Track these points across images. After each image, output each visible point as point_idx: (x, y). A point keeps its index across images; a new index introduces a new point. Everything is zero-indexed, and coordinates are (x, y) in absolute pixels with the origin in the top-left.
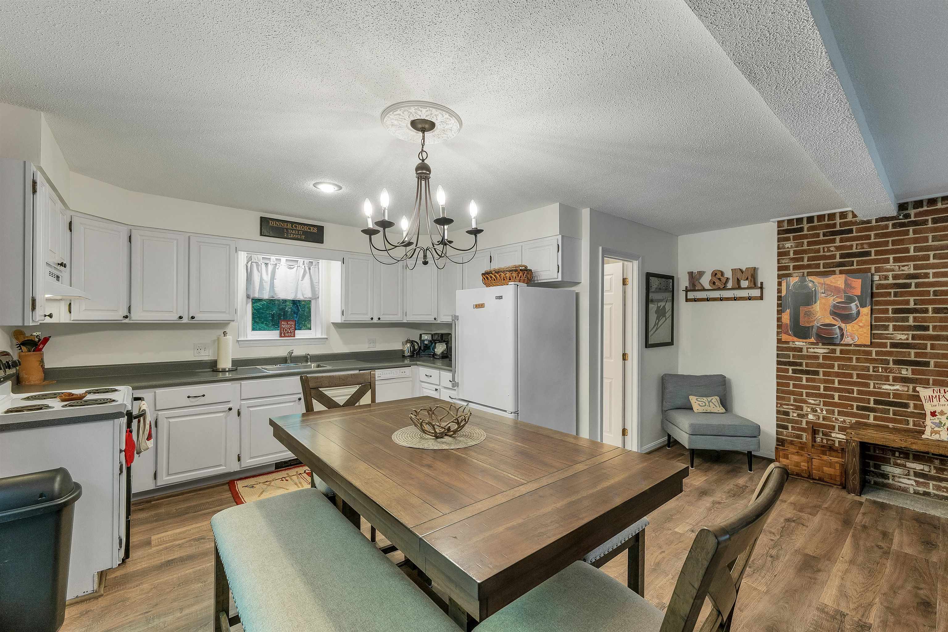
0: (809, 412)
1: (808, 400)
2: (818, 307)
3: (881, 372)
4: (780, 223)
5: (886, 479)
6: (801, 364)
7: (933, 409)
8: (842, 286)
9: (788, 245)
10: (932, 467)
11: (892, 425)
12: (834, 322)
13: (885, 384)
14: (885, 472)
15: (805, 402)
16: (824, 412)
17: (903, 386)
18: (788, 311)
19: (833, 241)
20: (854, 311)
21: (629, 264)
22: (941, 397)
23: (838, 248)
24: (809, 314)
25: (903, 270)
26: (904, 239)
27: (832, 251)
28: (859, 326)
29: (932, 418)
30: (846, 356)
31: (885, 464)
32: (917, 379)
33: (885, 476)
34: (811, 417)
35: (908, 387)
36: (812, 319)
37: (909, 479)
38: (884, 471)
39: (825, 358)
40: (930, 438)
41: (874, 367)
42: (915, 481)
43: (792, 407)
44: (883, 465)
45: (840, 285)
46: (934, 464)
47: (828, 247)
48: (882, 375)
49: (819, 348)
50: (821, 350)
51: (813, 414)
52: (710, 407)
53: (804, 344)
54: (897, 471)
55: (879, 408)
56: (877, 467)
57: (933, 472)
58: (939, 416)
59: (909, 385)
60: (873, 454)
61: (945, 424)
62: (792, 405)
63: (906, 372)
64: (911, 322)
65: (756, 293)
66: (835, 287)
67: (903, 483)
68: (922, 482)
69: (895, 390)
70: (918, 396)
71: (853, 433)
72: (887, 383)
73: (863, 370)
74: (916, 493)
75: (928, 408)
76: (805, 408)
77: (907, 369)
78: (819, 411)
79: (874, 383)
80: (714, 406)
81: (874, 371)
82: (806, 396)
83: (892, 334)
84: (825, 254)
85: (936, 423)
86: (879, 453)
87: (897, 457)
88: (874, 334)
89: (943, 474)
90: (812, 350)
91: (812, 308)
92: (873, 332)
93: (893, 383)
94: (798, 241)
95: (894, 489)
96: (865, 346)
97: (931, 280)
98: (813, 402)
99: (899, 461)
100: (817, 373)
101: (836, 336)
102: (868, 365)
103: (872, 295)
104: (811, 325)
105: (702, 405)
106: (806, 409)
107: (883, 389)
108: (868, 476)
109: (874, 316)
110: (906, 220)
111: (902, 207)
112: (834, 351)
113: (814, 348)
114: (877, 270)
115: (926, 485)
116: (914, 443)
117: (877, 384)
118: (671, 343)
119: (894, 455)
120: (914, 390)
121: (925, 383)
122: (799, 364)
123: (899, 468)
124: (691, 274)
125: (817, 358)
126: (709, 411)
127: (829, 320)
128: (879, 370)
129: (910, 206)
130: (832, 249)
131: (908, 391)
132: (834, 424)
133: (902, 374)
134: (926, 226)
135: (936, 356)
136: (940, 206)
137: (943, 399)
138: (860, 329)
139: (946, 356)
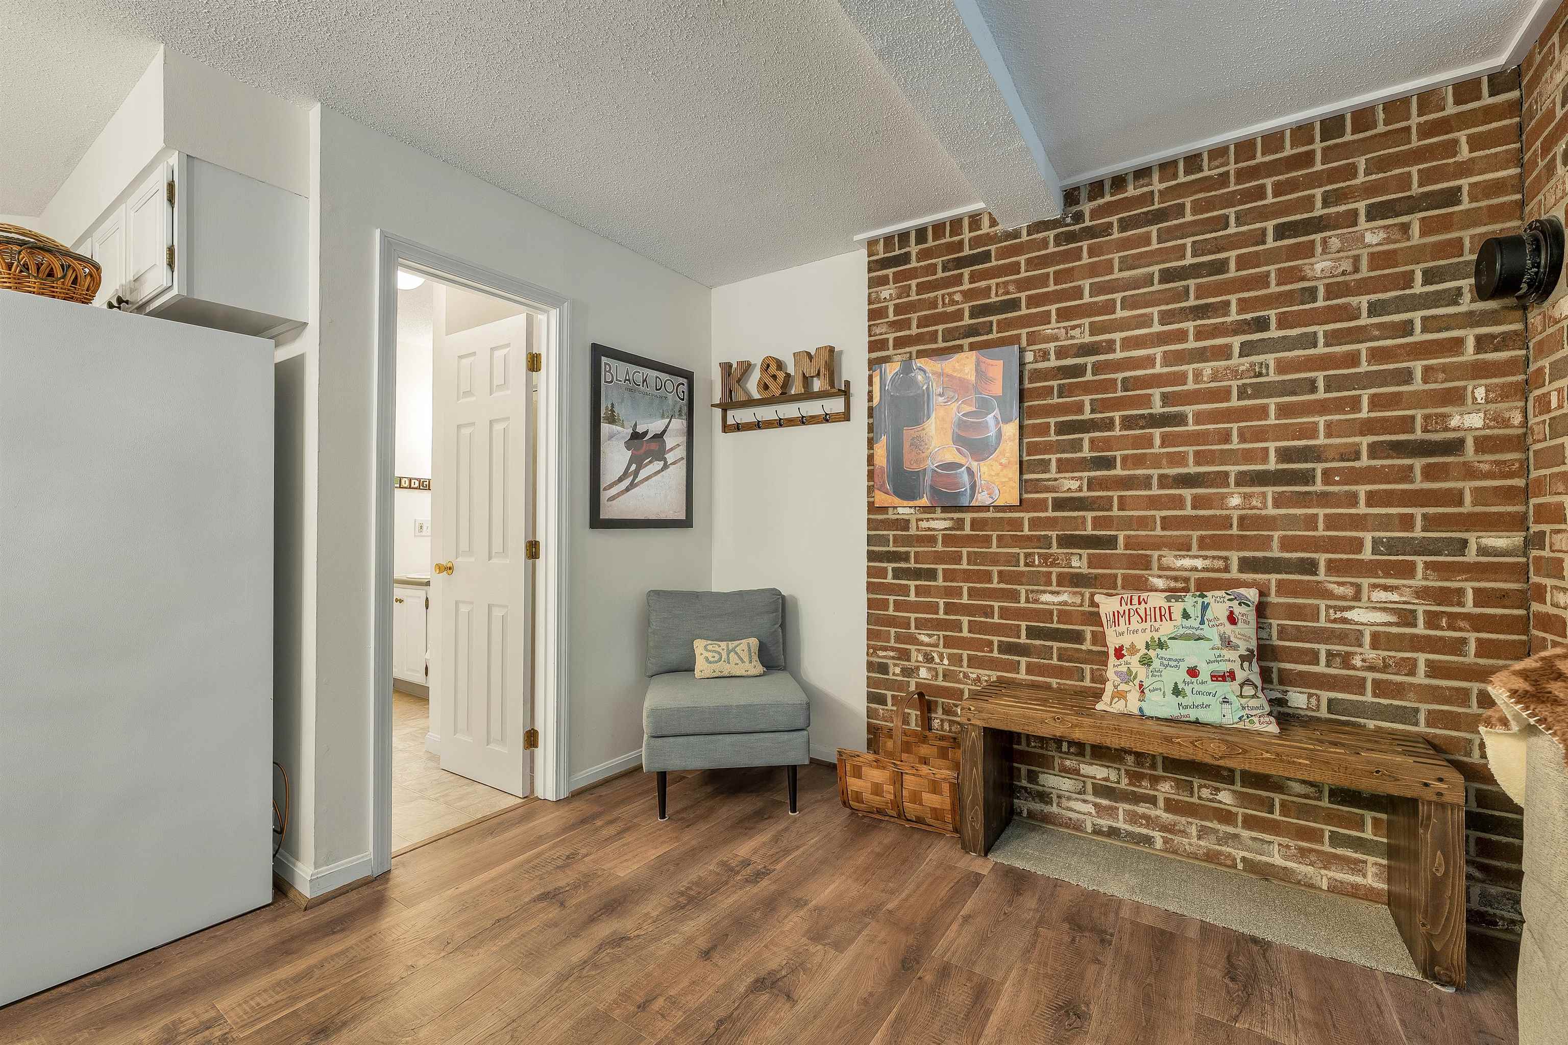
0: (921, 662)
1: (919, 637)
2: (933, 426)
3: (1038, 566)
4: (872, 244)
5: (1047, 803)
6: (905, 557)
7: (1119, 642)
8: (972, 378)
9: (886, 292)
10: (1123, 772)
11: (1057, 683)
12: (959, 459)
13: (1044, 592)
14: (1045, 789)
15: (914, 640)
16: (946, 662)
17: (1075, 593)
18: (884, 438)
19: (958, 280)
20: (992, 433)
21: (541, 318)
22: (1132, 613)
23: (968, 295)
24: (918, 444)
25: (1073, 337)
26: (1073, 268)
27: (957, 303)
28: (1001, 464)
29: (1117, 662)
30: (981, 533)
31: (1046, 771)
32: (1096, 577)
33: (1044, 797)
34: (923, 673)
35: (1083, 595)
36: (923, 455)
37: (1085, 801)
38: (1044, 786)
39: (948, 540)
40: (1109, 709)
41: (1027, 555)
42: (1095, 805)
43: (892, 654)
44: (1045, 773)
45: (967, 374)
46: (1126, 765)
47: (950, 294)
48: (1039, 572)
49: (937, 519)
50: (940, 524)
51: (927, 668)
52: (729, 663)
53: (912, 511)
54: (1065, 784)
55: (1035, 646)
56: (1033, 777)
57: (1124, 783)
58: (1128, 658)
59: (1083, 590)
60: (1027, 749)
61: (1136, 674)
62: (893, 649)
63: (1079, 563)
64: (1086, 453)
65: (836, 405)
66: (960, 379)
67: (1075, 811)
68: (1105, 807)
69: (1060, 604)
70: (1098, 614)
71: (973, 708)
72: (1049, 588)
73: (1008, 563)
74: (1097, 832)
75: (1113, 641)
76: (914, 655)
77: (1080, 555)
78: (937, 660)
79: (1027, 591)
80: (739, 662)
81: (1026, 565)
82: (916, 628)
83: (1056, 480)
84: (945, 309)
85: (1122, 672)
86: (1035, 747)
87: (1065, 753)
88: (1027, 481)
89: (1139, 787)
90: (924, 524)
91: (923, 429)
92: (1026, 477)
93: (1058, 589)
94: (901, 284)
95: (1061, 825)
96: (1011, 508)
97: (1119, 355)
98: (926, 639)
99: (1068, 763)
100: (931, 574)
101: (963, 490)
102: (1017, 550)
103: (1022, 395)
104: (922, 466)
105: (712, 659)
106: (917, 657)
107: (1042, 603)
108: (1018, 798)
109: (1026, 441)
110: (1077, 227)
111: (1071, 197)
112: (960, 524)
113: (928, 520)
114: (1033, 339)
115: (1111, 812)
116: (1076, 726)
117: (1032, 591)
118: (686, 523)
119: (1059, 749)
120: (1093, 604)
121: (1108, 585)
122: (904, 556)
123: (1068, 778)
124: (727, 368)
125: (932, 540)
126: (726, 673)
127: (951, 455)
128: (1034, 560)
129: (1084, 195)
130: (957, 297)
131: (1081, 605)
132: (962, 686)
133: (1071, 567)
134: (1109, 238)
135: (1128, 524)
136: (1131, 191)
137: (1135, 619)
138: (1002, 470)
139: (1143, 523)
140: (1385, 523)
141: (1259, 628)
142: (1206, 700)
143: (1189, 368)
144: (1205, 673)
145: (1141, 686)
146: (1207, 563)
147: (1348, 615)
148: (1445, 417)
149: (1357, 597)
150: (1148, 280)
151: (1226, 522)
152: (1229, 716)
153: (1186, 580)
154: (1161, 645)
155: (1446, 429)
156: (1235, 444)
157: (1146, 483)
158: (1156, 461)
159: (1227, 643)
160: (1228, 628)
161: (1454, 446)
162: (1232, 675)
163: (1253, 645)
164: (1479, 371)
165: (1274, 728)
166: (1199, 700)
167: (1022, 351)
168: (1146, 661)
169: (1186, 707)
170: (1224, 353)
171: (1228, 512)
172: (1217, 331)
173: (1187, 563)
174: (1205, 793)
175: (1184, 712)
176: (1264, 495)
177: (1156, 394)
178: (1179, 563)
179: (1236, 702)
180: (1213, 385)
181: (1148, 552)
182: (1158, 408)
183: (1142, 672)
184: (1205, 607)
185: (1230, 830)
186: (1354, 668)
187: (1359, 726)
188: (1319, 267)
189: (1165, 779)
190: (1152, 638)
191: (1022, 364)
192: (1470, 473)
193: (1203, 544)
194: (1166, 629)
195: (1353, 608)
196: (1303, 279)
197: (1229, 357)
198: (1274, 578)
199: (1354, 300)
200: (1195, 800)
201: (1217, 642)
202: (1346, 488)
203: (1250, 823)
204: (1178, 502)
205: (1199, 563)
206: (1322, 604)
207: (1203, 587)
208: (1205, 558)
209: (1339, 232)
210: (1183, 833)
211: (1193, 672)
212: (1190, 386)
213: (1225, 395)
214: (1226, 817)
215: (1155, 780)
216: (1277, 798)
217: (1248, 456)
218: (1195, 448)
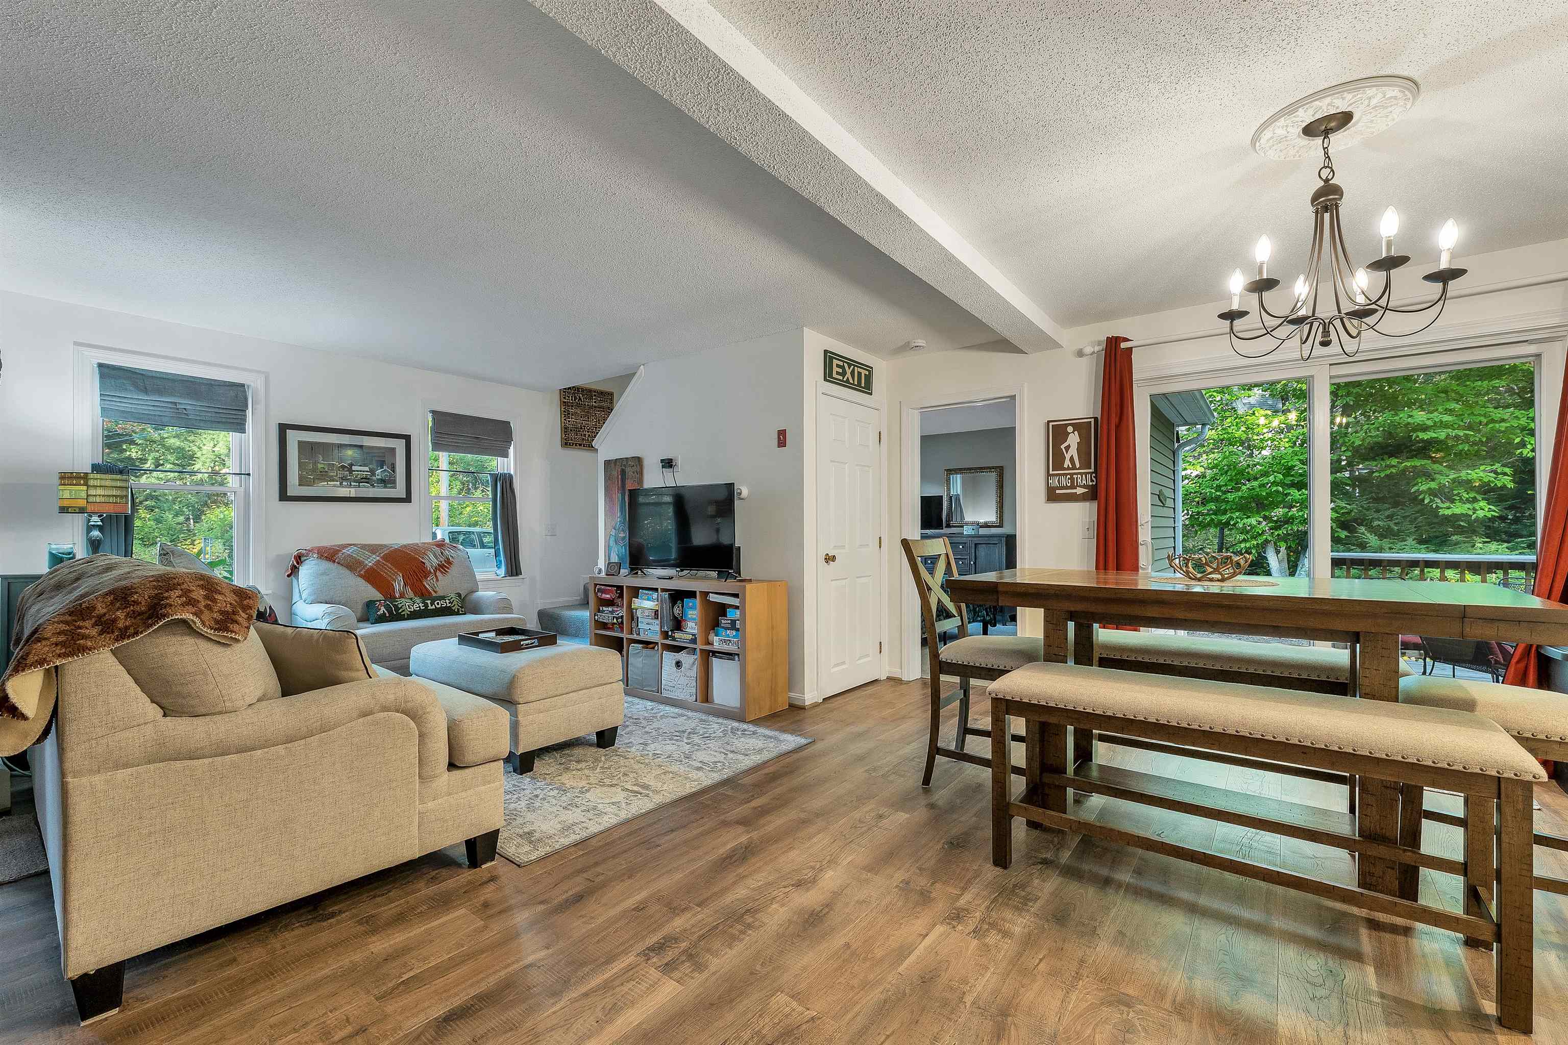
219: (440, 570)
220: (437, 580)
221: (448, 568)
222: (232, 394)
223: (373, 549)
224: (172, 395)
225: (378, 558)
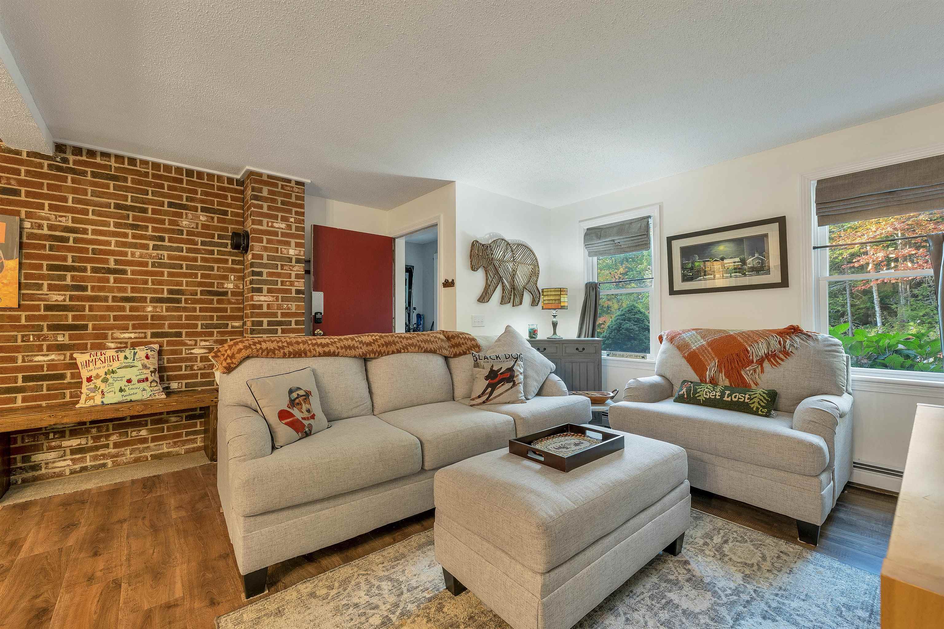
3: (33, 341)
5: (37, 470)
7: (88, 375)
10: (90, 438)
11: (46, 403)
13: (37, 355)
14: (36, 463)
17: (59, 354)
22: (97, 360)
25: (60, 221)
26: (61, 186)
28: (3, 283)
29: (88, 384)
31: (37, 453)
32: (74, 345)
33: (36, 467)
35: (65, 355)
37: (65, 460)
38: (35, 461)
40: (84, 406)
41: (23, 336)
42: (72, 460)
44: (34, 455)
46: (91, 434)
48: (33, 345)
54: (51, 455)
55: (28, 386)
56: (25, 459)
57: (91, 443)
58: (95, 381)
59: (65, 352)
60: (22, 445)
61: (100, 387)
63: (63, 338)
64: (68, 281)
67: (58, 467)
68: (78, 459)
69: (49, 361)
70: (76, 364)
72: (41, 353)
73: (8, 341)
74: (72, 472)
75: (85, 374)
77: (64, 334)
79: (23, 356)
81: (23, 341)
83: (47, 295)
85: (91, 388)
86: (28, 442)
87: (52, 439)
88: (23, 294)
89: (99, 442)
92: (23, 292)
93: (47, 353)
95: (47, 478)
96: (11, 309)
97: (90, 236)
99: (53, 444)
102: (15, 333)
103: (21, 245)
107: (36, 362)
108: (14, 475)
109: (23, 271)
110: (64, 165)
111: (60, 148)
114: (29, 215)
115: (83, 459)
116: (65, 416)
117: (27, 356)
119: (47, 438)
120: (72, 358)
121: (83, 348)
123: (53, 452)
128: (30, 338)
129: (69, 150)
131: (64, 360)
133: (58, 341)
134: (85, 178)
135: (94, 318)
136: (98, 160)
137: (99, 362)
138: (3, 287)
139: (103, 318)
140: (205, 318)
141: (159, 360)
142: (135, 391)
143: (129, 250)
144: (135, 380)
145: (102, 392)
146: (137, 335)
147: (193, 351)
148: (223, 284)
149: (196, 345)
150: (108, 206)
151: (145, 318)
152: (146, 396)
153: (126, 343)
154: (113, 372)
155: (223, 288)
156: (150, 285)
157: (106, 299)
158: (111, 290)
159: (145, 367)
160: (146, 361)
161: (225, 294)
162: (147, 379)
163: (156, 366)
164: (233, 270)
165: (164, 396)
166: (132, 392)
167: (21, 221)
168: (105, 381)
169: (126, 396)
170: (146, 247)
171: (146, 314)
172: (142, 237)
173: (127, 335)
174: (134, 434)
175: (124, 398)
176: (162, 307)
177: (112, 259)
178: (122, 336)
179: (149, 389)
180: (140, 259)
181: (107, 332)
182: (112, 265)
183: (103, 386)
184: (135, 354)
185: (145, 445)
186: (195, 370)
187: (196, 390)
188: (184, 223)
189: (113, 434)
190: (109, 370)
191: (22, 228)
192: (230, 302)
193: (134, 327)
194: (115, 365)
195: (195, 348)
196: (178, 225)
197: (148, 249)
198: (165, 339)
199: (196, 239)
200: (129, 438)
201: (141, 367)
202: (193, 305)
203: (154, 440)
204: (123, 309)
205: (132, 335)
206: (184, 348)
207: (134, 345)
208: (135, 333)
209: (192, 212)
210: (123, 455)
211: (129, 381)
212: (129, 258)
213: (146, 264)
214: (144, 440)
215: (107, 437)
216: (165, 426)
217: (155, 291)
218: (132, 285)
219: (769, 360)
220: (762, 371)
221: (782, 360)
222: (639, 225)
223: (703, 333)
224: (610, 236)
225: (704, 343)
